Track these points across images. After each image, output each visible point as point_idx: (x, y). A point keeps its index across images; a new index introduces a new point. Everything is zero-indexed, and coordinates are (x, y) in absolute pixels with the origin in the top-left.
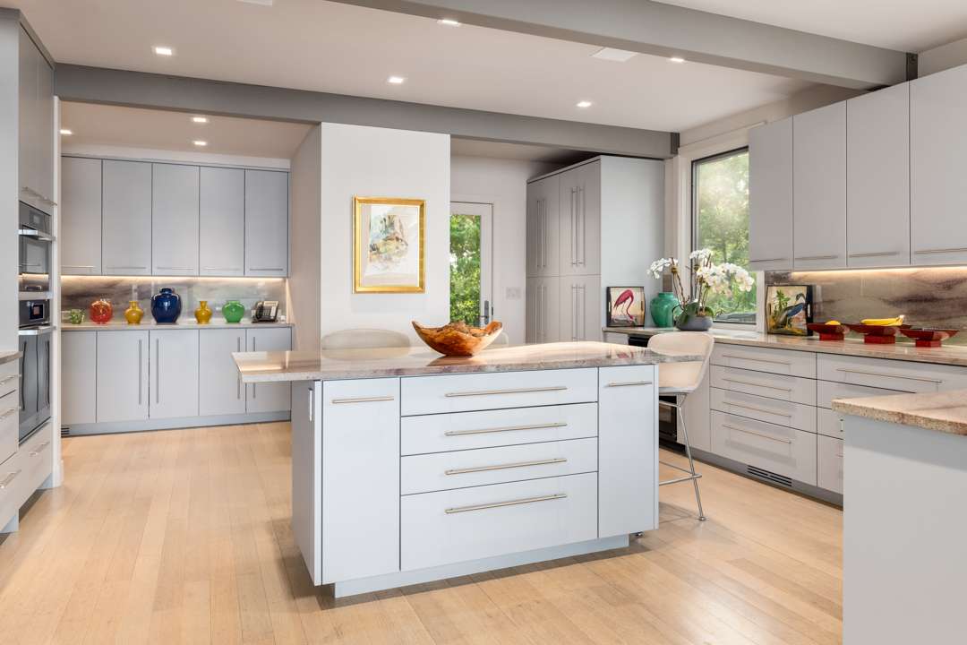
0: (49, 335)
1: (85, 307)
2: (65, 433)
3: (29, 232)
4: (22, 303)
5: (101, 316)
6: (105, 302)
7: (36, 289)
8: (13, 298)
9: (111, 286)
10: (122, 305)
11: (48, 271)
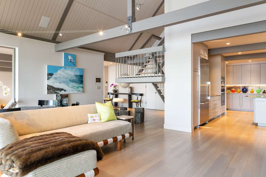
0: (225, 93)
1: (231, 90)
2: (227, 109)
3: (222, 80)
4: (221, 89)
5: (233, 92)
6: (234, 89)
7: (223, 87)
8: (220, 88)
9: (235, 86)
10: (237, 90)
11: (225, 84)
